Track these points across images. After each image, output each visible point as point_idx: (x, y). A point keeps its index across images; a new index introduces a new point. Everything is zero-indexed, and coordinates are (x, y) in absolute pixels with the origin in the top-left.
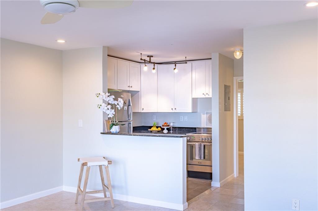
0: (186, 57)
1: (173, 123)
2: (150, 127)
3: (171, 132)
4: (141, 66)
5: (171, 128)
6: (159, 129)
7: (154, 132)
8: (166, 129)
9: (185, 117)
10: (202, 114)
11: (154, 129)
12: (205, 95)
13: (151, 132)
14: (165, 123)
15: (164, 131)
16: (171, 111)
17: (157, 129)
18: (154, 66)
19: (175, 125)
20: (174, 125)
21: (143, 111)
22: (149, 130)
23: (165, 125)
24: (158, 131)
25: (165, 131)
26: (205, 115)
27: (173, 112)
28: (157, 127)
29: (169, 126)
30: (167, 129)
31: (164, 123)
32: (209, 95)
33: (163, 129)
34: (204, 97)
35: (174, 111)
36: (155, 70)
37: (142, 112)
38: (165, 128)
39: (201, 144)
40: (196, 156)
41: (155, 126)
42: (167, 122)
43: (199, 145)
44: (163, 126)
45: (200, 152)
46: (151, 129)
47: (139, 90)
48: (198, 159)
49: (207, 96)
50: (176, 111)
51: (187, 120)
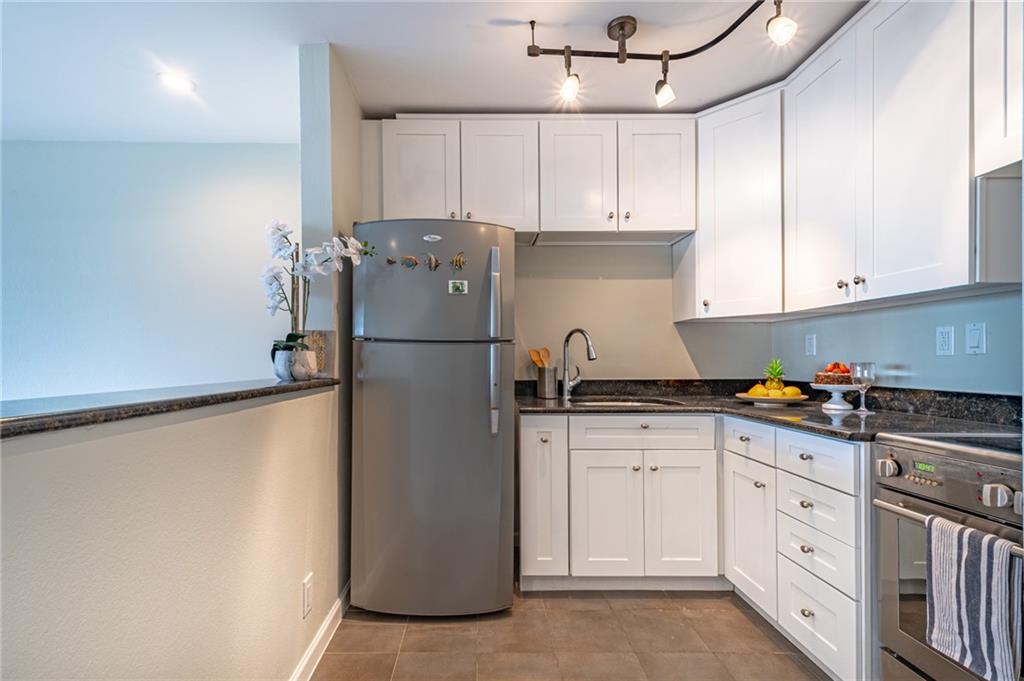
1: (897, 367)
2: (747, 385)
3: (863, 412)
5: (863, 392)
6: (792, 393)
7: (765, 405)
8: (836, 396)
11: (768, 391)
13: (750, 403)
14: (836, 366)
15: (825, 405)
16: (841, 298)
18: (665, 71)
19: (909, 378)
21: (706, 311)
22: (737, 395)
24: (792, 405)
25: (835, 408)
28: (785, 385)
29: (849, 380)
30: (853, 399)
31: (829, 366)
33: (827, 396)
35: (857, 295)
37: (705, 315)
38: (836, 389)
39: (987, 538)
40: (941, 629)
41: (772, 380)
42: (845, 362)
43: (965, 540)
44: (818, 380)
45: (978, 611)
46: (751, 391)
47: (690, 227)
48: (957, 658)
50: (866, 290)
51: (983, 350)
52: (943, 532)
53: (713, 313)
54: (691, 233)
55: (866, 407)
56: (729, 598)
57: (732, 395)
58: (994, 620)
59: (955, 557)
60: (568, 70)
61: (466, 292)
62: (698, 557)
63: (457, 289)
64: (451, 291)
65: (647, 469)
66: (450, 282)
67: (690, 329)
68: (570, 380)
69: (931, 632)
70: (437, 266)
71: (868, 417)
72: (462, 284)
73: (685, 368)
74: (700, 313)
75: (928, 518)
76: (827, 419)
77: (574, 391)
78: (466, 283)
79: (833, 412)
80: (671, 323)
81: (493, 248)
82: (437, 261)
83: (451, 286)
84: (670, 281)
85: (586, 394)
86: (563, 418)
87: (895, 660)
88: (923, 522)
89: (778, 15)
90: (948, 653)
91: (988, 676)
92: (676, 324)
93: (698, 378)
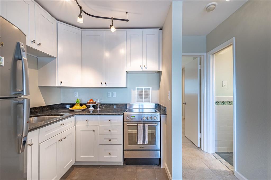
0: (127, 12)
3: (99, 109)
4: (57, 24)
5: (99, 105)
6: (84, 107)
7: (78, 111)
8: (91, 106)
9: (113, 93)
10: (132, 89)
11: (77, 107)
12: (142, 68)
13: (73, 111)
14: (91, 100)
15: (89, 109)
16: (100, 86)
17: (81, 108)
18: (81, 13)
21: (61, 84)
22: (69, 109)
23: (91, 102)
24: (83, 110)
25: (91, 109)
26: (136, 91)
27: (103, 86)
28: (81, 105)
29: (95, 103)
30: (93, 106)
31: (90, 100)
32: (146, 68)
33: (89, 107)
34: (141, 70)
36: (82, 18)
37: (60, 85)
38: (91, 105)
39: (145, 124)
40: (139, 141)
41: (78, 104)
44: (88, 103)
45: (145, 135)
48: (142, 143)
49: (144, 69)
50: (106, 85)
51: (115, 96)
52: (140, 126)
53: (63, 85)
54: (55, 58)
55: (100, 108)
59: (141, 129)
62: (71, 160)
69: (138, 142)
74: (57, 84)
75: (137, 125)
76: (89, 112)
79: (91, 110)
80: (38, 86)
86: (37, 131)
87: (127, 151)
88: (136, 125)
89: (112, 25)
90: (140, 143)
91: (145, 143)
92: (39, 87)
93: (45, 105)
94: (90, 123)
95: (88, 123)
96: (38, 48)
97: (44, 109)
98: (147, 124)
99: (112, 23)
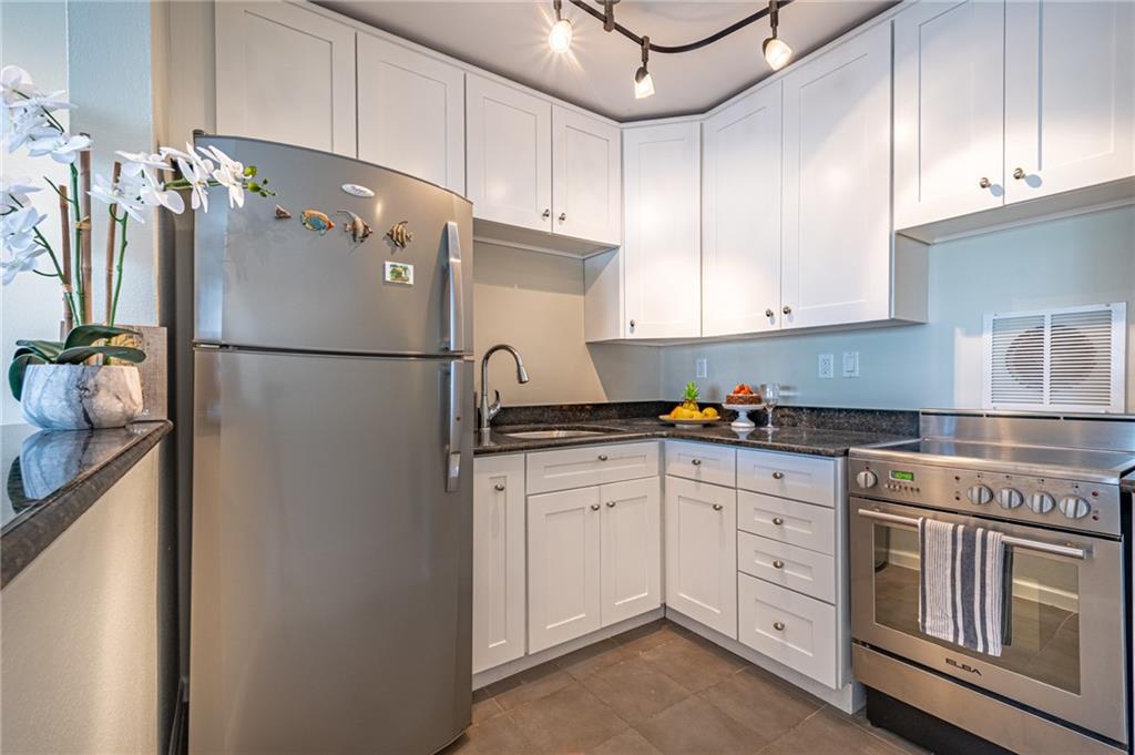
2: (669, 407)
3: (770, 429)
4: (622, 134)
5: (770, 410)
6: (711, 413)
7: (686, 427)
8: (743, 415)
9: (846, 354)
10: (958, 331)
11: (682, 413)
12: (1000, 191)
13: (672, 425)
14: (742, 388)
15: (733, 424)
16: (766, 326)
17: (697, 416)
18: (645, 59)
19: (794, 397)
20: (785, 398)
21: (632, 331)
22: (661, 417)
23: (740, 395)
24: (707, 425)
25: (742, 426)
26: (988, 337)
27: (776, 327)
28: (702, 407)
29: (758, 400)
30: (757, 418)
31: (737, 388)
33: (734, 415)
35: (782, 323)
36: (648, 77)
37: (629, 336)
38: (743, 409)
39: (979, 531)
40: (933, 617)
41: (690, 402)
42: (749, 384)
43: (960, 536)
44: (730, 400)
45: (972, 595)
46: (673, 413)
47: (615, 242)
48: (951, 639)
49: (1019, 193)
50: (791, 320)
51: (857, 374)
52: (937, 532)
53: (637, 335)
54: (617, 248)
55: (773, 424)
56: (666, 626)
57: (655, 416)
58: (988, 600)
59: (950, 552)
60: (558, 12)
61: (411, 282)
62: (644, 592)
63: (397, 274)
64: (388, 277)
65: (603, 506)
66: (388, 264)
67: (605, 351)
68: (489, 409)
69: (924, 621)
70: (365, 236)
71: (774, 433)
72: (405, 269)
73: (593, 391)
74: (624, 333)
75: (919, 522)
76: (735, 434)
77: (494, 423)
78: (411, 268)
79: (741, 430)
80: (583, 343)
81: (450, 223)
82: (366, 227)
83: (388, 270)
84: (582, 297)
85: (502, 424)
86: (520, 456)
87: (867, 649)
88: (916, 526)
89: (775, 37)
90: (942, 636)
91: (980, 649)
92: (588, 344)
93: (606, 401)
94: (706, 472)
95: (698, 472)
96: (560, 229)
97: (602, 413)
98: (991, 534)
99: (771, 30)
